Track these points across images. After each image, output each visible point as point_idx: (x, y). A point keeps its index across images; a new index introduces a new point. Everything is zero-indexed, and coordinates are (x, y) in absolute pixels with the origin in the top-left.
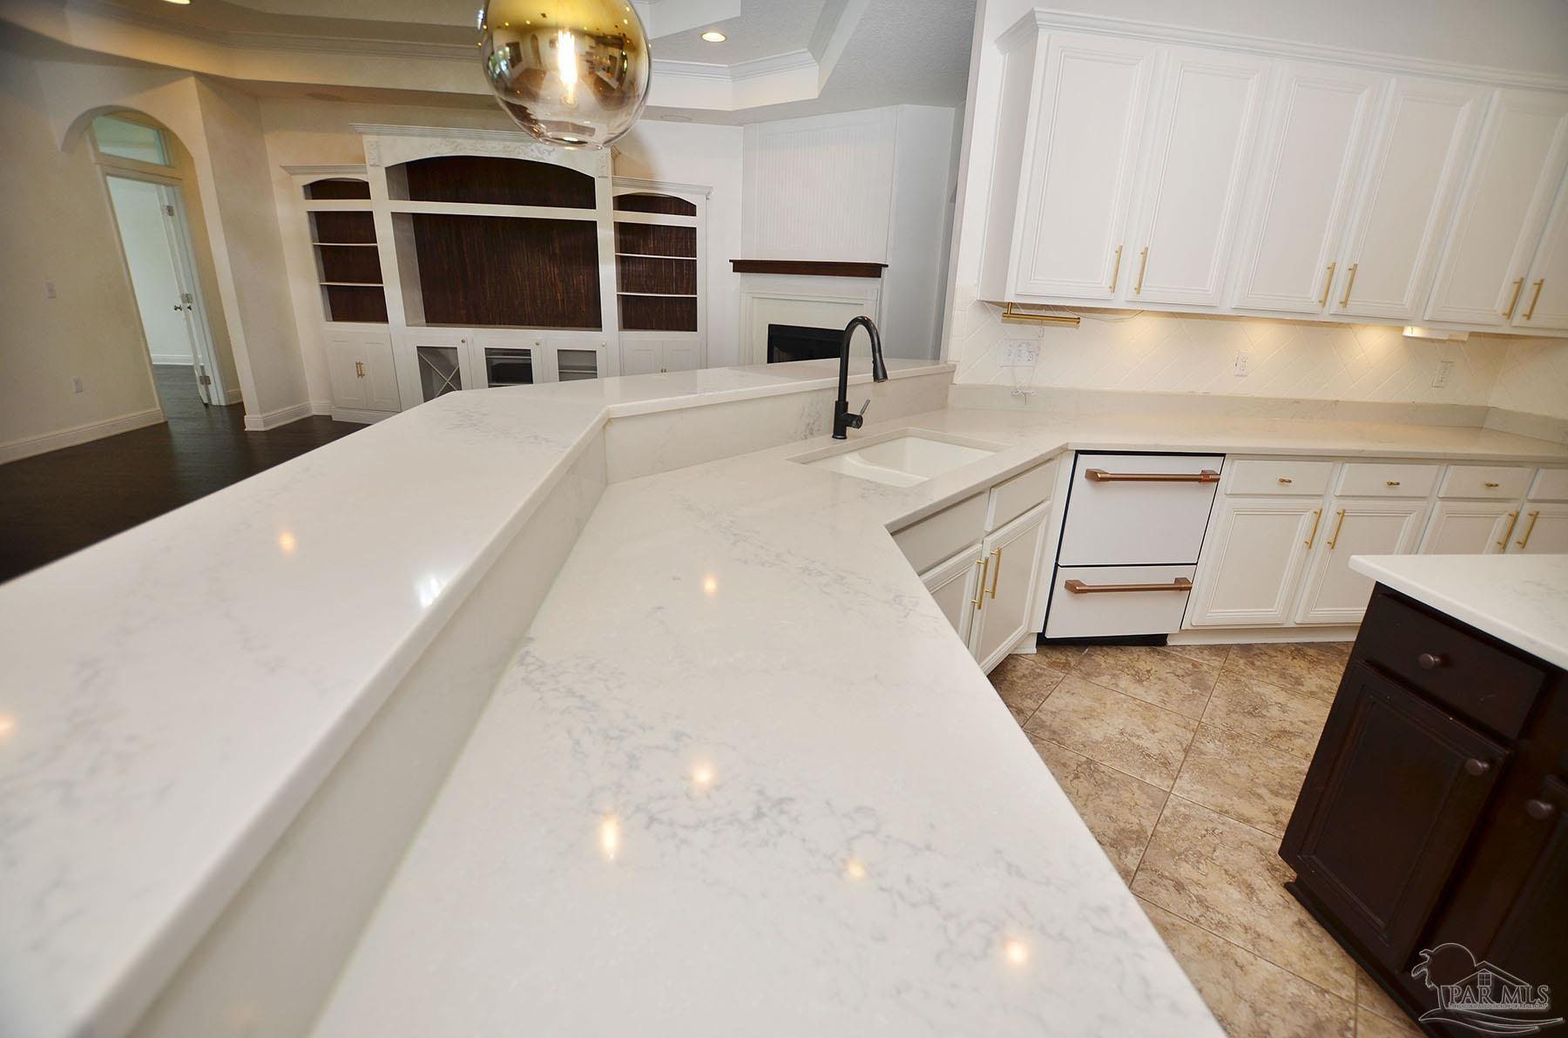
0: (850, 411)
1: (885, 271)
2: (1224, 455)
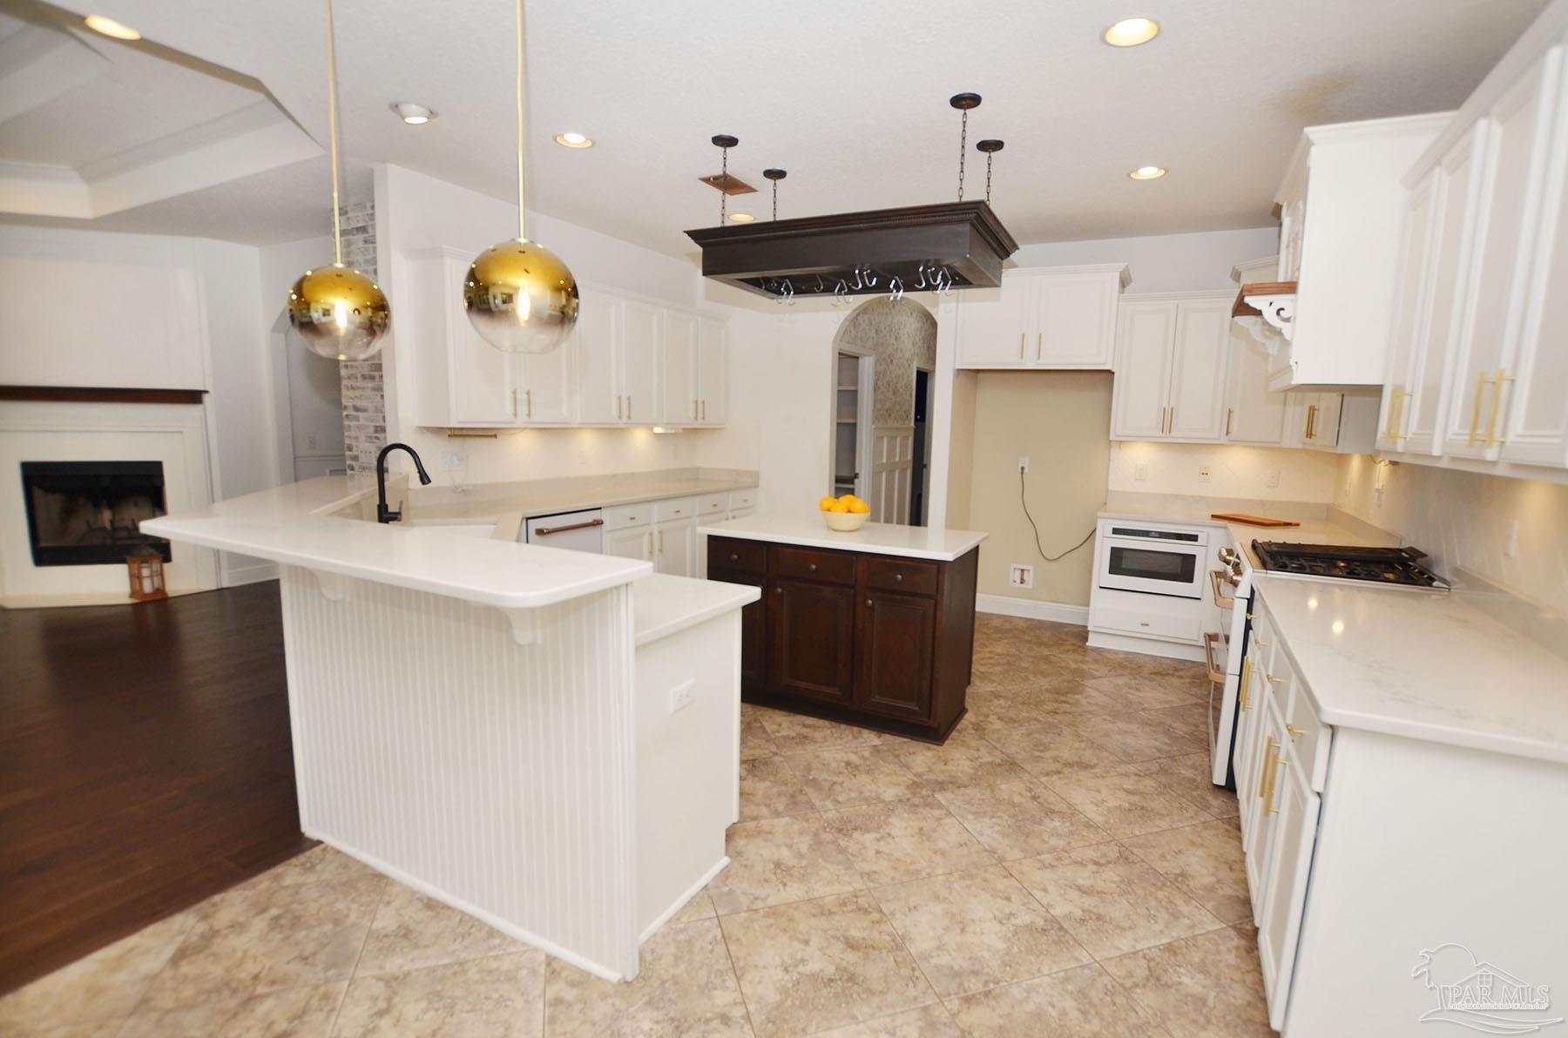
1: (206, 398)
2: (600, 508)
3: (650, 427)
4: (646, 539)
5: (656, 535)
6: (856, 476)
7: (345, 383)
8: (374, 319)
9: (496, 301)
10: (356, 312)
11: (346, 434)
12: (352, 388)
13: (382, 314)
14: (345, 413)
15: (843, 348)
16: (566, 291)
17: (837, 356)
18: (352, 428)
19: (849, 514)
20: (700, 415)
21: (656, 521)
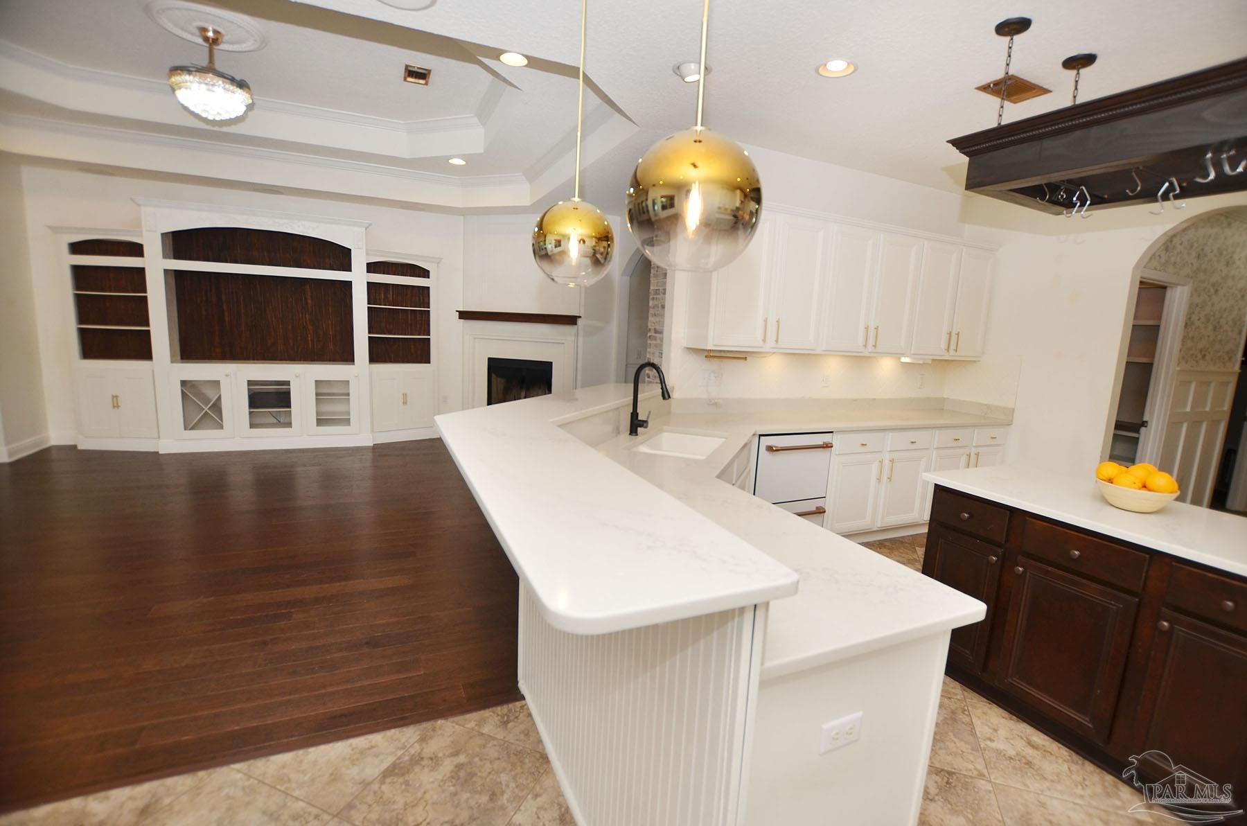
0: (640, 418)
1: (580, 322)
2: (832, 432)
3: (897, 355)
4: (875, 466)
5: (887, 463)
6: (1144, 424)
7: (651, 311)
8: (597, 248)
9: (656, 208)
10: (582, 242)
11: (648, 350)
12: (655, 315)
13: (605, 244)
14: (649, 334)
15: (1145, 275)
16: (742, 190)
17: (1137, 285)
18: (652, 346)
19: (1144, 492)
20: (953, 346)
21: (889, 450)
